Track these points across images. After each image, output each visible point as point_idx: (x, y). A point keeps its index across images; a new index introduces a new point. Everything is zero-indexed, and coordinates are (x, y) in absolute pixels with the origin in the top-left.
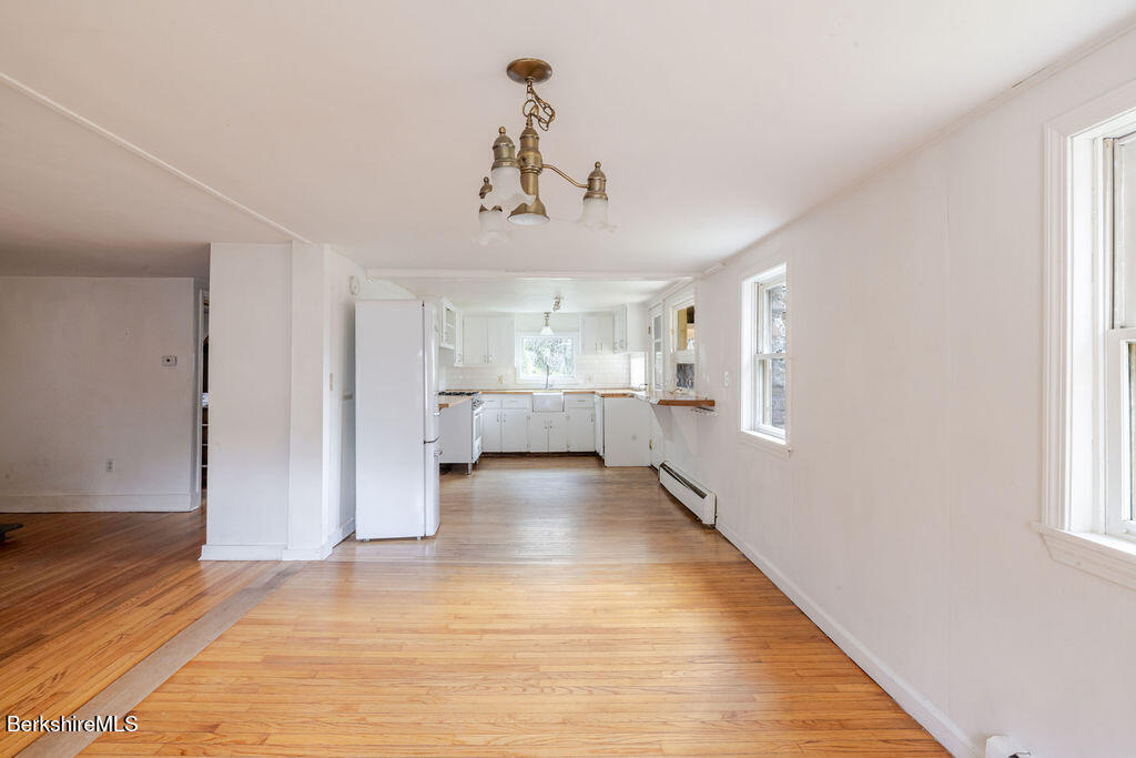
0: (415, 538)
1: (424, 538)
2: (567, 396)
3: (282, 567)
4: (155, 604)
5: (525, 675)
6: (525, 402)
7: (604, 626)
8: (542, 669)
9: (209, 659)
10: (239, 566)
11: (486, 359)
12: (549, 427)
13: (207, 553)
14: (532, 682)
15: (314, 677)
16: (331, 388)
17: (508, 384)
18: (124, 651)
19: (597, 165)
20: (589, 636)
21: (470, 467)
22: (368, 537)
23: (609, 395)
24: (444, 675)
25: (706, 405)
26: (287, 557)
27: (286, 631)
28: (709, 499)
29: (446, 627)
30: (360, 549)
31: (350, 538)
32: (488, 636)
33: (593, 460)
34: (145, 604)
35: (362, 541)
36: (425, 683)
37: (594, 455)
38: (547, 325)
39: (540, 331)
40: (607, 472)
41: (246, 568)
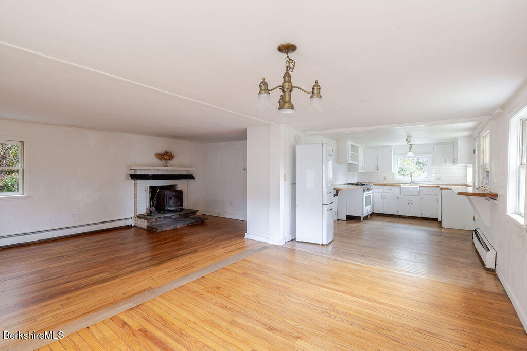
0: (319, 244)
1: (322, 245)
2: (421, 188)
3: (266, 245)
4: (226, 249)
5: (327, 308)
6: (397, 190)
7: (381, 300)
8: (337, 308)
9: (229, 268)
10: (254, 242)
11: (377, 168)
12: (410, 203)
13: (247, 236)
14: (329, 311)
15: (253, 283)
16: (285, 180)
17: (389, 180)
18: (211, 260)
19: (317, 82)
20: (369, 303)
21: (362, 219)
22: (301, 240)
23: (445, 188)
24: (296, 297)
25: (494, 197)
26: (269, 242)
27: (255, 266)
28: (492, 253)
29: (308, 280)
30: (297, 244)
31: (294, 240)
32: (323, 289)
33: (436, 223)
34: (224, 248)
35: (298, 242)
36: (287, 297)
37: (436, 220)
38: (410, 151)
39: (406, 154)
40: (442, 230)
41: (256, 243)
